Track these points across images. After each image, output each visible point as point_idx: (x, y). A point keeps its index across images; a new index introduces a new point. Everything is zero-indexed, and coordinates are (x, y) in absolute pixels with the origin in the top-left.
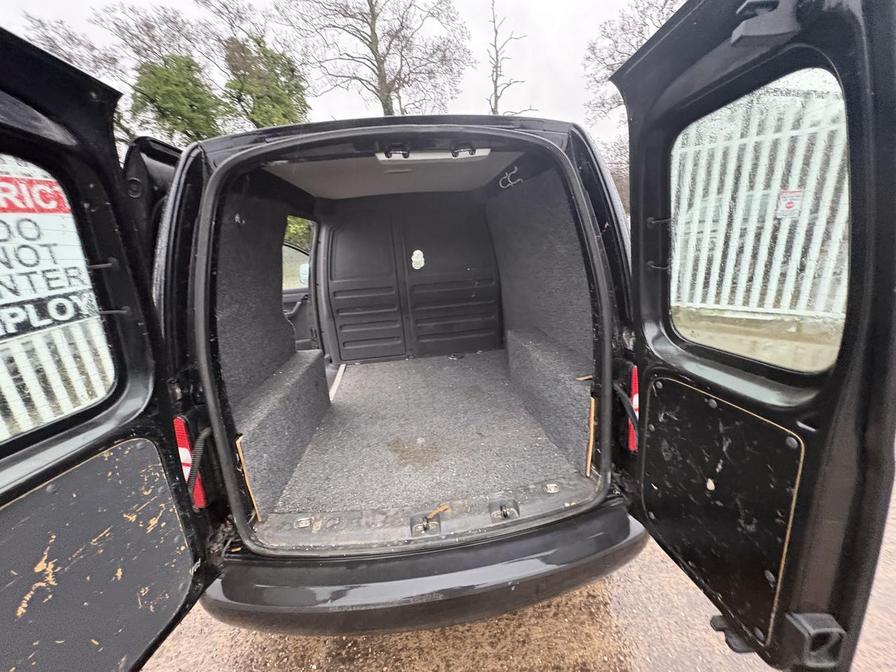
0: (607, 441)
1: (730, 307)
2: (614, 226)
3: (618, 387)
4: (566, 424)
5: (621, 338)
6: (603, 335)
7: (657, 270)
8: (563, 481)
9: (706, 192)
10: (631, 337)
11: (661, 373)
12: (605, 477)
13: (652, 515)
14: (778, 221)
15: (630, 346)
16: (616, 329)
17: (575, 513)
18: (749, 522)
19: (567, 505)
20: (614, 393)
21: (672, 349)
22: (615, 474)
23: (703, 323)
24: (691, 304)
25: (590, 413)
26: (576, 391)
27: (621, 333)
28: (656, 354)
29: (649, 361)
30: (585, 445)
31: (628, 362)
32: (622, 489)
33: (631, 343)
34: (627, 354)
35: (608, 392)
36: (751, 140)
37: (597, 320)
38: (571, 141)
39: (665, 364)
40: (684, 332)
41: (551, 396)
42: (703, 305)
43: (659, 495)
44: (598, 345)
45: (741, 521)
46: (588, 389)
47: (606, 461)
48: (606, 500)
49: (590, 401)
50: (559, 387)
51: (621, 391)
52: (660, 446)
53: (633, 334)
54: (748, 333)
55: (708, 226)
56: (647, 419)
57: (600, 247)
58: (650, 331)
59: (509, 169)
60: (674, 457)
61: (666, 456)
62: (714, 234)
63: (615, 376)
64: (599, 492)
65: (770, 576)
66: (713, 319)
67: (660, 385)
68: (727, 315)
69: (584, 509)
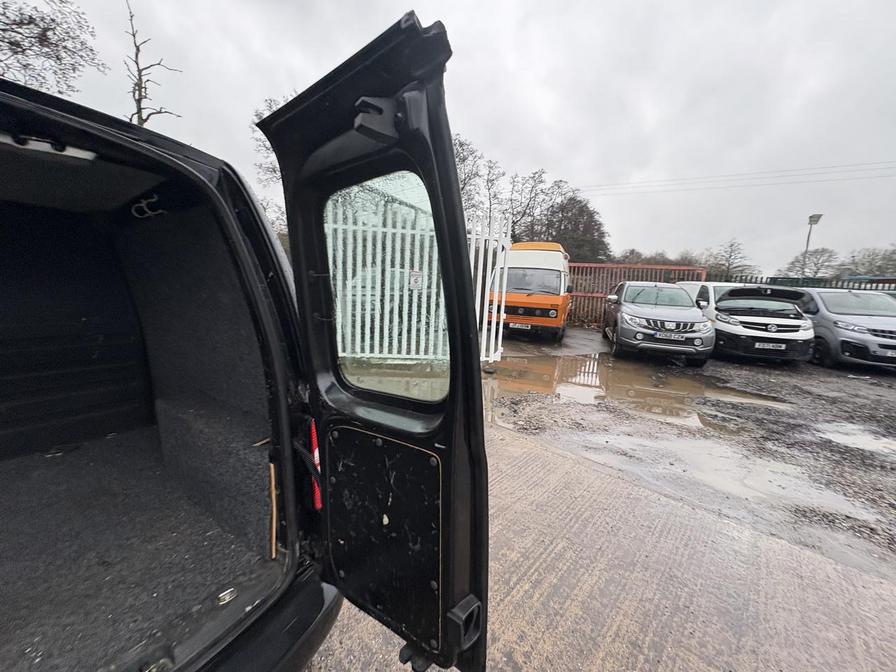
0: (291, 509)
1: (390, 356)
2: (278, 276)
3: (298, 445)
4: (243, 504)
5: (297, 392)
6: (278, 391)
7: (323, 322)
8: (241, 579)
9: (364, 264)
10: (306, 390)
11: (336, 422)
12: (294, 552)
13: (342, 573)
14: (411, 291)
15: (306, 398)
16: (291, 383)
17: (260, 613)
18: (415, 544)
19: (248, 609)
20: (295, 452)
21: (344, 396)
22: (303, 543)
23: (373, 370)
24: (363, 355)
25: (270, 483)
26: (252, 460)
27: (297, 387)
28: (330, 404)
29: (324, 411)
30: (267, 522)
31: (307, 417)
32: (312, 556)
33: (307, 395)
34: (304, 408)
35: (288, 453)
36: (390, 230)
37: (269, 375)
38: (223, 179)
39: (339, 413)
40: (352, 380)
41: (221, 474)
42: (372, 355)
43: (346, 548)
44: (273, 402)
45: (411, 544)
46: (266, 454)
47: (292, 532)
48: (296, 577)
49: (269, 468)
50: (231, 460)
51: (301, 449)
52: (342, 497)
53: (308, 386)
54: (402, 376)
55: (369, 292)
56: (328, 472)
57: (266, 297)
58: (324, 382)
59: (146, 195)
60: (355, 504)
61: (349, 505)
62: (373, 298)
63: (294, 434)
64: (287, 574)
65: (434, 584)
66: (379, 366)
67: (336, 433)
68: (389, 362)
69: (271, 602)
